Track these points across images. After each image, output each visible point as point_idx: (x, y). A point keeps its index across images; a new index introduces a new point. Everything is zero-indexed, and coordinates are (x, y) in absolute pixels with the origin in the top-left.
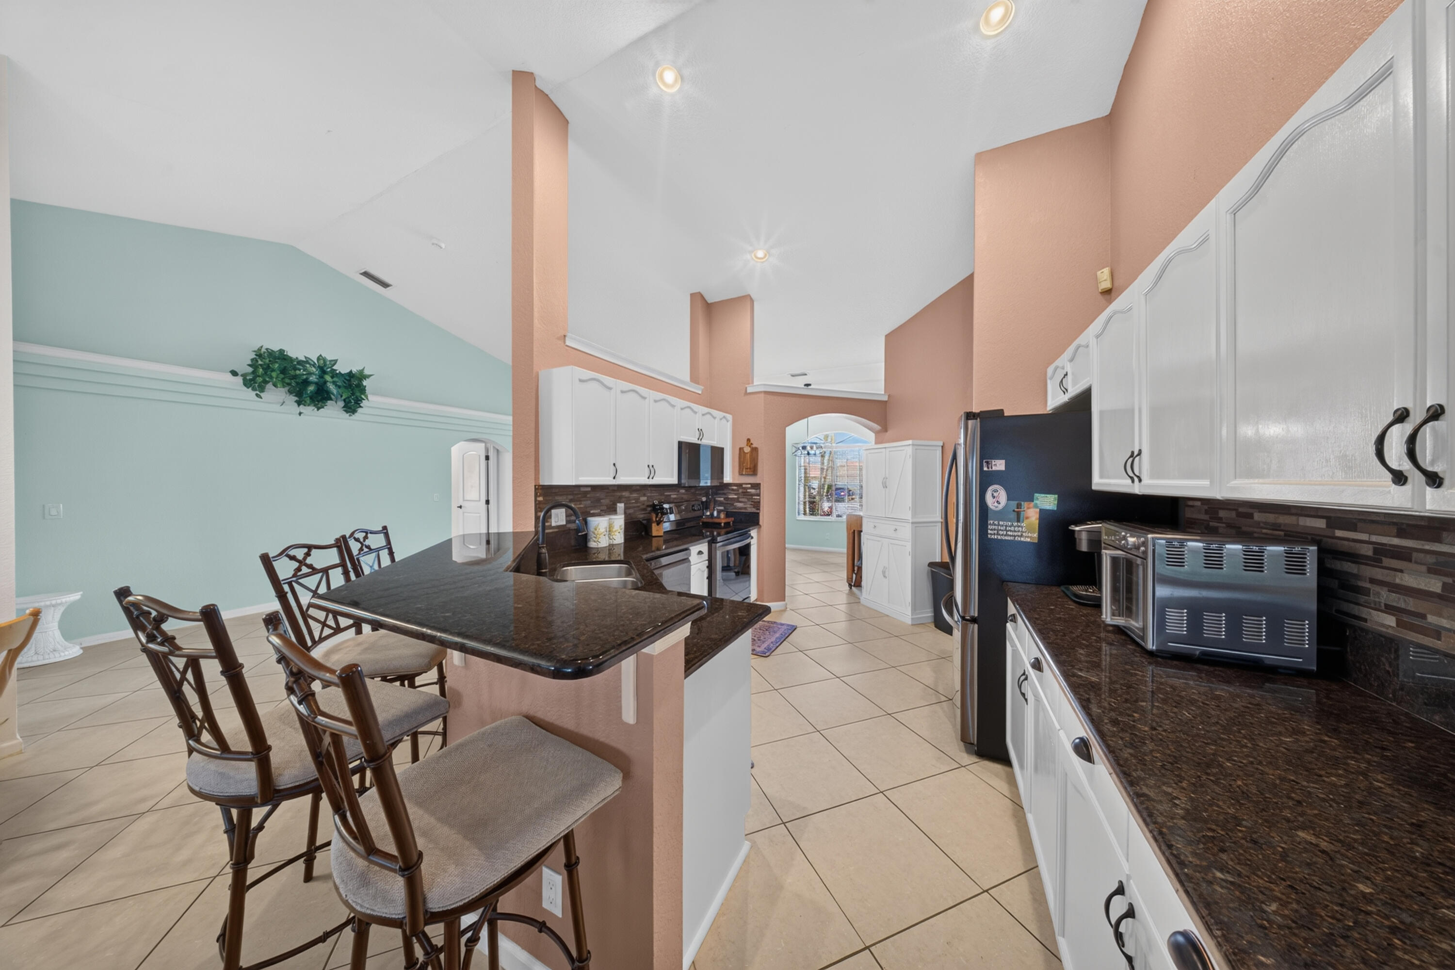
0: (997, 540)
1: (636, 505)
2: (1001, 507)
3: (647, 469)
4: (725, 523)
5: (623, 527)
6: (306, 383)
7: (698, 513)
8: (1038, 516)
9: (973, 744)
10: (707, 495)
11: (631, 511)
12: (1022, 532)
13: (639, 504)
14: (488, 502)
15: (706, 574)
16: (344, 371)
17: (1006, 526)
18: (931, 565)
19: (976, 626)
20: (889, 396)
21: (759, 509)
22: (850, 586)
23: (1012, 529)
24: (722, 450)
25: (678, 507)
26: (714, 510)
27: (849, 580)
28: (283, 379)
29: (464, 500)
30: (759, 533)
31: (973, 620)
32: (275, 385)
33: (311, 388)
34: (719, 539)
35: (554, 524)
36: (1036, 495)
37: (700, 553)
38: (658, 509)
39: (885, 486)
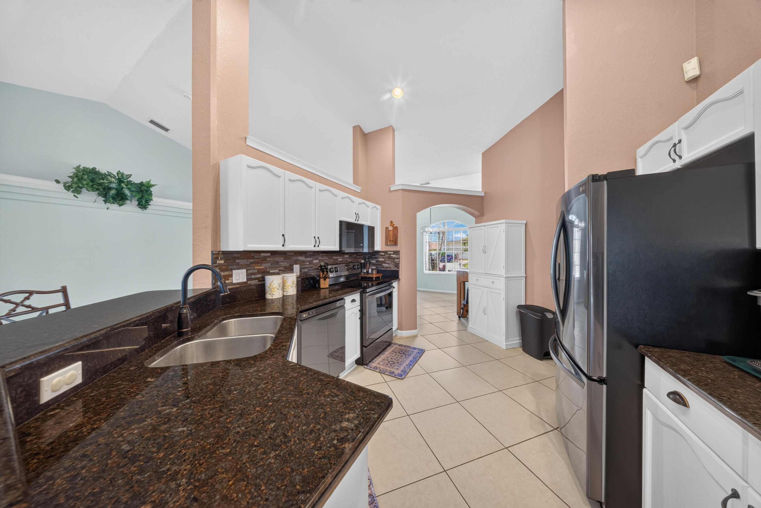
1: (309, 266)
3: (313, 240)
4: (375, 278)
5: (295, 282)
6: (109, 188)
9: (600, 502)
10: (365, 259)
13: (312, 265)
15: (358, 315)
16: (137, 182)
18: (519, 307)
19: (605, 387)
20: (485, 192)
21: (399, 268)
22: (459, 317)
24: (374, 228)
26: (369, 268)
27: (459, 313)
28: (92, 186)
30: (398, 284)
32: (87, 190)
33: (113, 192)
34: (370, 289)
35: (234, 281)
37: (353, 301)
38: (324, 269)
39: (485, 252)
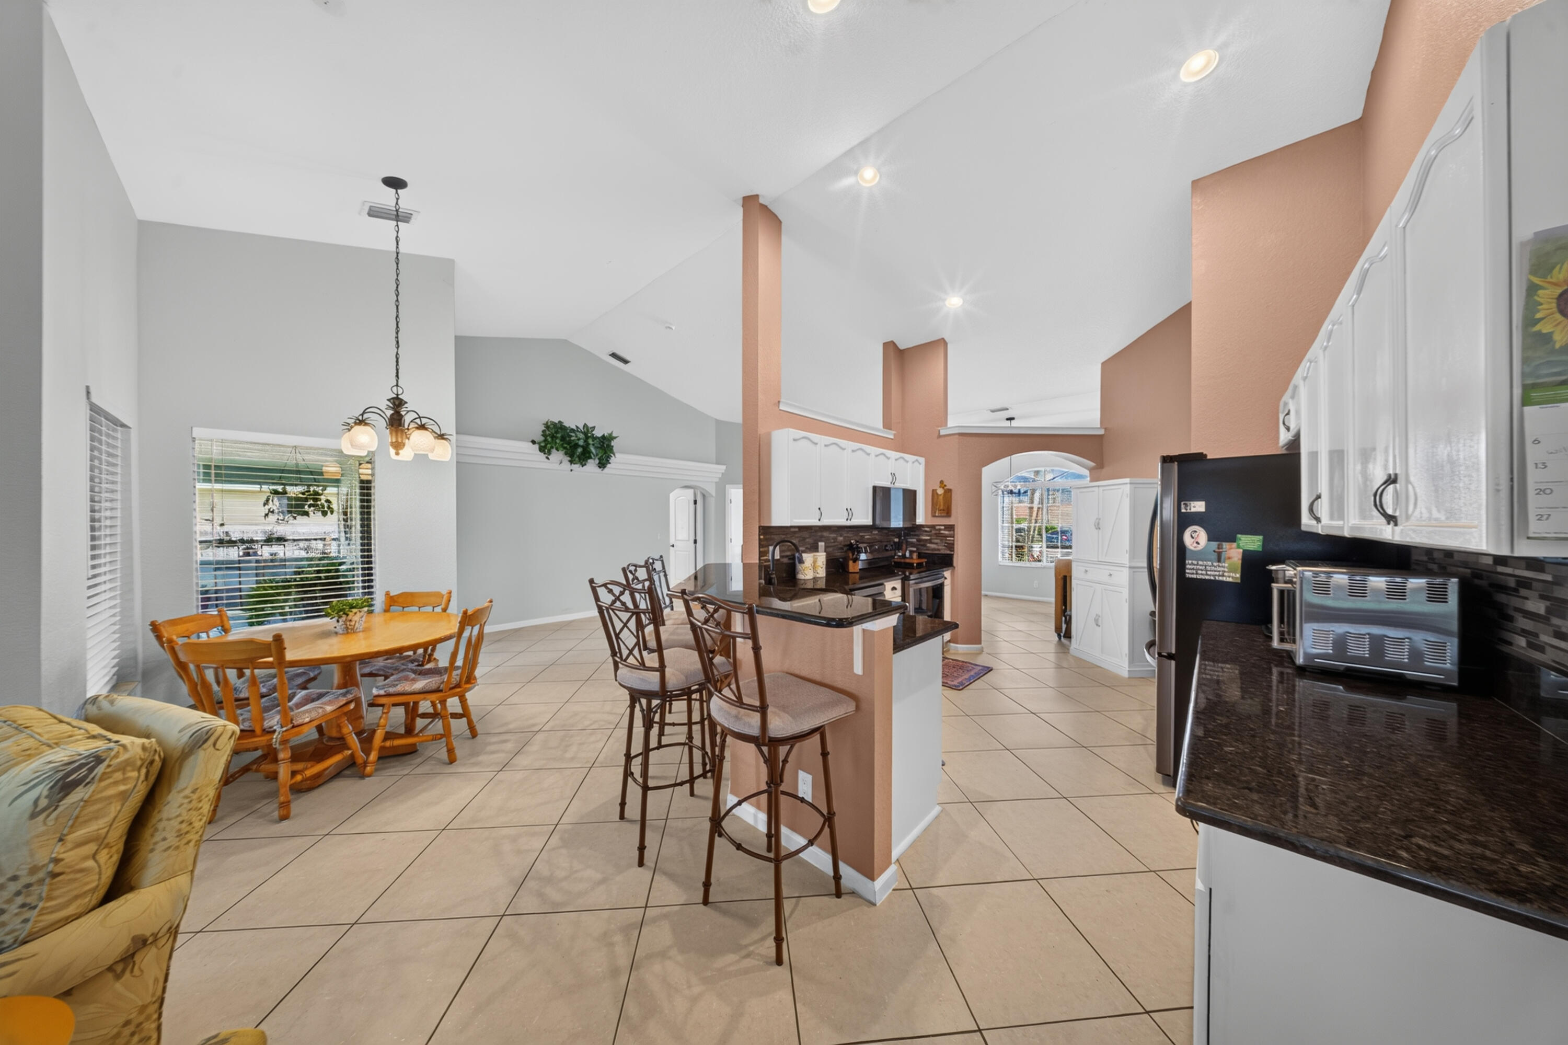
0: (1197, 579)
1: (833, 544)
2: (1200, 547)
3: (845, 511)
4: (917, 564)
5: (825, 562)
6: (576, 446)
7: (892, 553)
8: (1240, 556)
9: (1169, 776)
10: (899, 537)
11: (831, 549)
12: (1224, 572)
13: (837, 543)
14: (695, 542)
16: (600, 435)
17: (1206, 566)
19: (1173, 663)
20: (1106, 429)
21: (953, 551)
22: (1059, 636)
23: (1213, 568)
24: (914, 492)
25: (870, 547)
26: (906, 550)
27: (1058, 630)
28: (562, 444)
29: (676, 540)
30: (953, 575)
31: (1170, 657)
32: (557, 450)
33: (580, 450)
34: (912, 577)
36: (1239, 536)
37: (894, 589)
38: (853, 548)
39: (1098, 527)
